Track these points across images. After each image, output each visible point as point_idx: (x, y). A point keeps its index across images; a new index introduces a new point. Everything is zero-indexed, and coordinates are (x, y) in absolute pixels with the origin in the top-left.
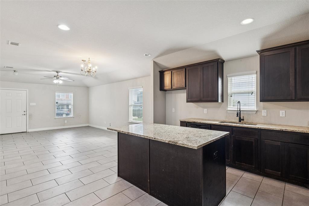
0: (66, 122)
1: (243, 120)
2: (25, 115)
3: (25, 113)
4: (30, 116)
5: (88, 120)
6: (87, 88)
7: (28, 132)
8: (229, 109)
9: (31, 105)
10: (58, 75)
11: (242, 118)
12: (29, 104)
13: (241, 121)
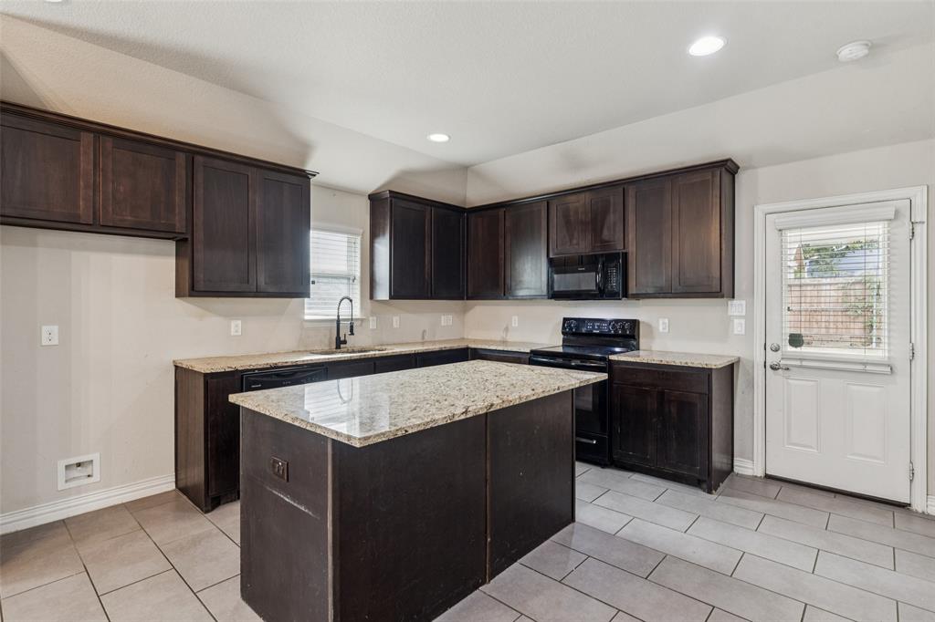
1: (345, 342)
8: (307, 317)
11: (342, 339)
13: (342, 346)
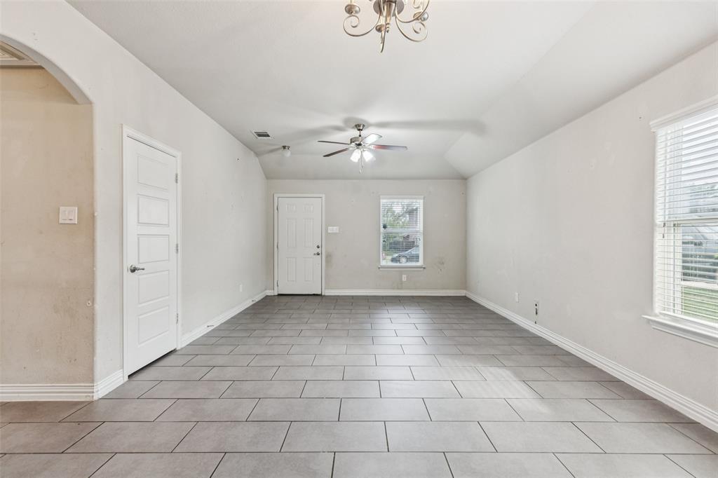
0: (404, 278)
2: (318, 254)
3: (319, 250)
4: (329, 256)
5: (464, 278)
6: (462, 180)
7: (325, 296)
9: (329, 232)
10: (360, 136)
12: (327, 230)
